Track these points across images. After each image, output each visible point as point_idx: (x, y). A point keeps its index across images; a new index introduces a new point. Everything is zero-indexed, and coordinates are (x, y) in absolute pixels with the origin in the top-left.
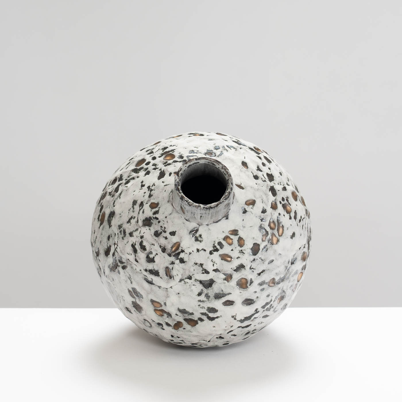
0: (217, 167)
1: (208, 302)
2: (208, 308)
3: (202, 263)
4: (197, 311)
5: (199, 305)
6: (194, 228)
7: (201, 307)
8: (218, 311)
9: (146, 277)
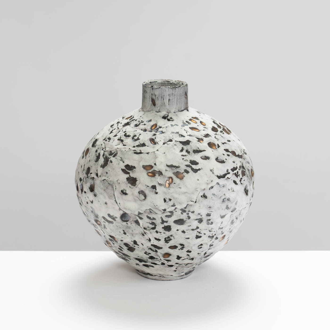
0: (172, 83)
1: (189, 156)
2: (191, 161)
3: (177, 132)
4: (182, 163)
5: (183, 159)
6: (165, 115)
7: (185, 160)
8: (198, 163)
9: (135, 151)
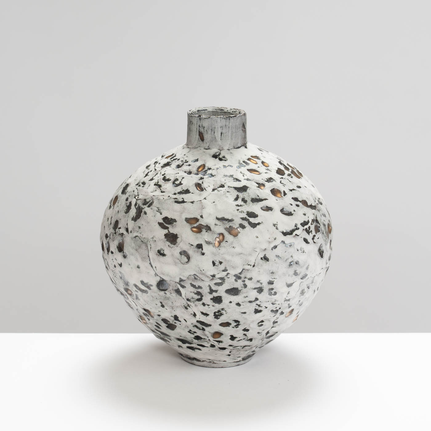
0: (226, 111)
1: (246, 206)
2: (248, 212)
3: (231, 175)
4: (237, 216)
5: (238, 210)
6: (216, 153)
7: (240, 212)
8: (258, 216)
9: (176, 200)
